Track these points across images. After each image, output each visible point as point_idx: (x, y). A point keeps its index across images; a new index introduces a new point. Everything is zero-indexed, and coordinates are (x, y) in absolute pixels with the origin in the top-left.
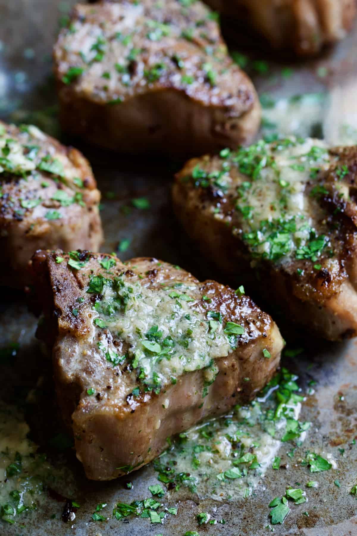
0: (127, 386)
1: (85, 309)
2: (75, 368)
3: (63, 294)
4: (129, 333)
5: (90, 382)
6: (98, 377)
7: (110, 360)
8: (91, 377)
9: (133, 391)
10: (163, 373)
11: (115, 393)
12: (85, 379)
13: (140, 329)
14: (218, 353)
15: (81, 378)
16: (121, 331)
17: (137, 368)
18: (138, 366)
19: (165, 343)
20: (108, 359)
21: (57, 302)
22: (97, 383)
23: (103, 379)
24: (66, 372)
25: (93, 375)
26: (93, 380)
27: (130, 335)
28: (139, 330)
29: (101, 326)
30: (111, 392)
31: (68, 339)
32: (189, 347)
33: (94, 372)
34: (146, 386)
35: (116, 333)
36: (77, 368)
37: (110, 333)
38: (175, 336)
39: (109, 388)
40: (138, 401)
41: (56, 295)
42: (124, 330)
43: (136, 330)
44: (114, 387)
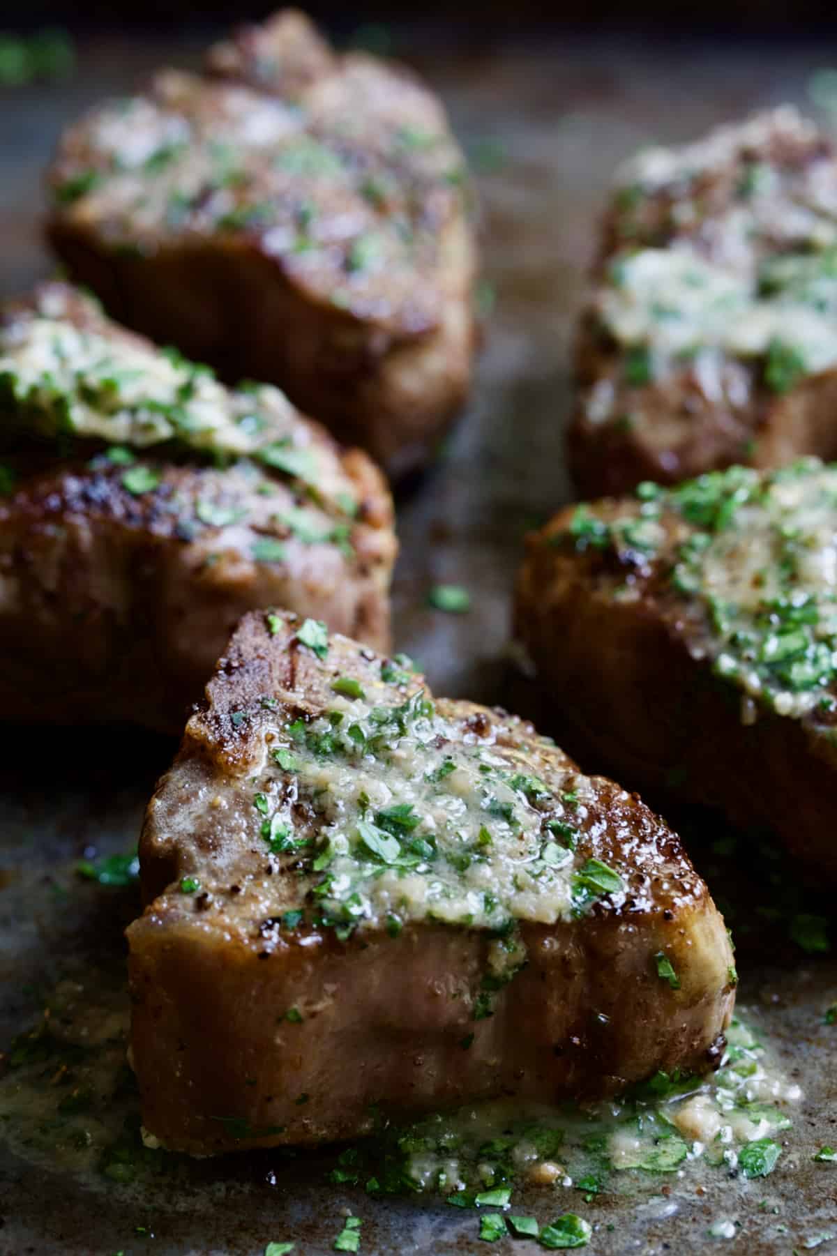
0: (281, 901)
1: (268, 720)
2: (181, 827)
3: (234, 678)
4: (340, 798)
5: (198, 865)
6: (222, 861)
7: (266, 837)
8: (205, 856)
9: (287, 914)
10: (375, 902)
11: (244, 904)
12: (190, 857)
13: (370, 798)
14: (532, 908)
15: (184, 853)
16: (325, 788)
17: (320, 873)
18: (325, 870)
19: (416, 847)
20: (262, 833)
21: (211, 687)
22: (214, 874)
23: (230, 868)
24: (157, 831)
25: (213, 854)
26: (208, 865)
27: (341, 803)
28: (366, 798)
29: (286, 766)
30: (236, 899)
31: (194, 765)
32: (468, 872)
33: (219, 848)
34: (321, 911)
35: (311, 791)
36: (184, 829)
37: (296, 784)
38: (445, 840)
39: (235, 890)
40: (286, 939)
41: (217, 675)
42: (332, 787)
43: (358, 796)
44: (246, 892)
